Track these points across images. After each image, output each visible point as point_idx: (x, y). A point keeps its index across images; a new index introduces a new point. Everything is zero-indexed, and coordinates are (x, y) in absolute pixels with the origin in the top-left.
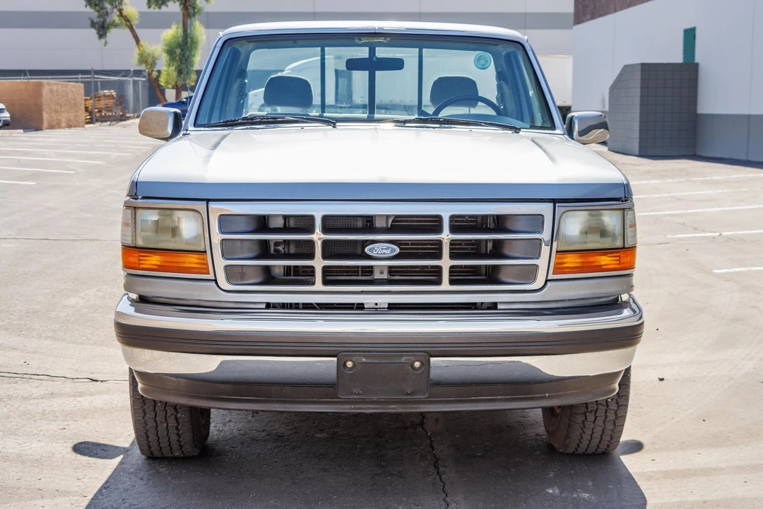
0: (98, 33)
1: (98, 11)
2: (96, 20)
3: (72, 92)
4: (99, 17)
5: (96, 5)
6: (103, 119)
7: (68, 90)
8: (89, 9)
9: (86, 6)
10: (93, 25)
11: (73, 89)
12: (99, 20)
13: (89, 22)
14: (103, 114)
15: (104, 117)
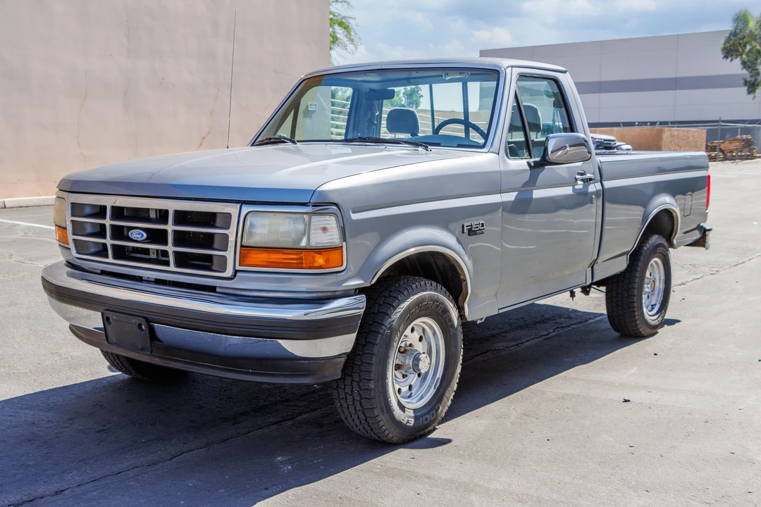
0: (748, 90)
1: (751, 72)
2: (748, 80)
3: (694, 136)
4: (752, 76)
5: (749, 67)
6: (733, 159)
7: (689, 134)
8: (745, 72)
9: (742, 69)
10: (746, 83)
11: (695, 134)
12: (750, 79)
13: (743, 82)
14: (734, 154)
15: (734, 156)
